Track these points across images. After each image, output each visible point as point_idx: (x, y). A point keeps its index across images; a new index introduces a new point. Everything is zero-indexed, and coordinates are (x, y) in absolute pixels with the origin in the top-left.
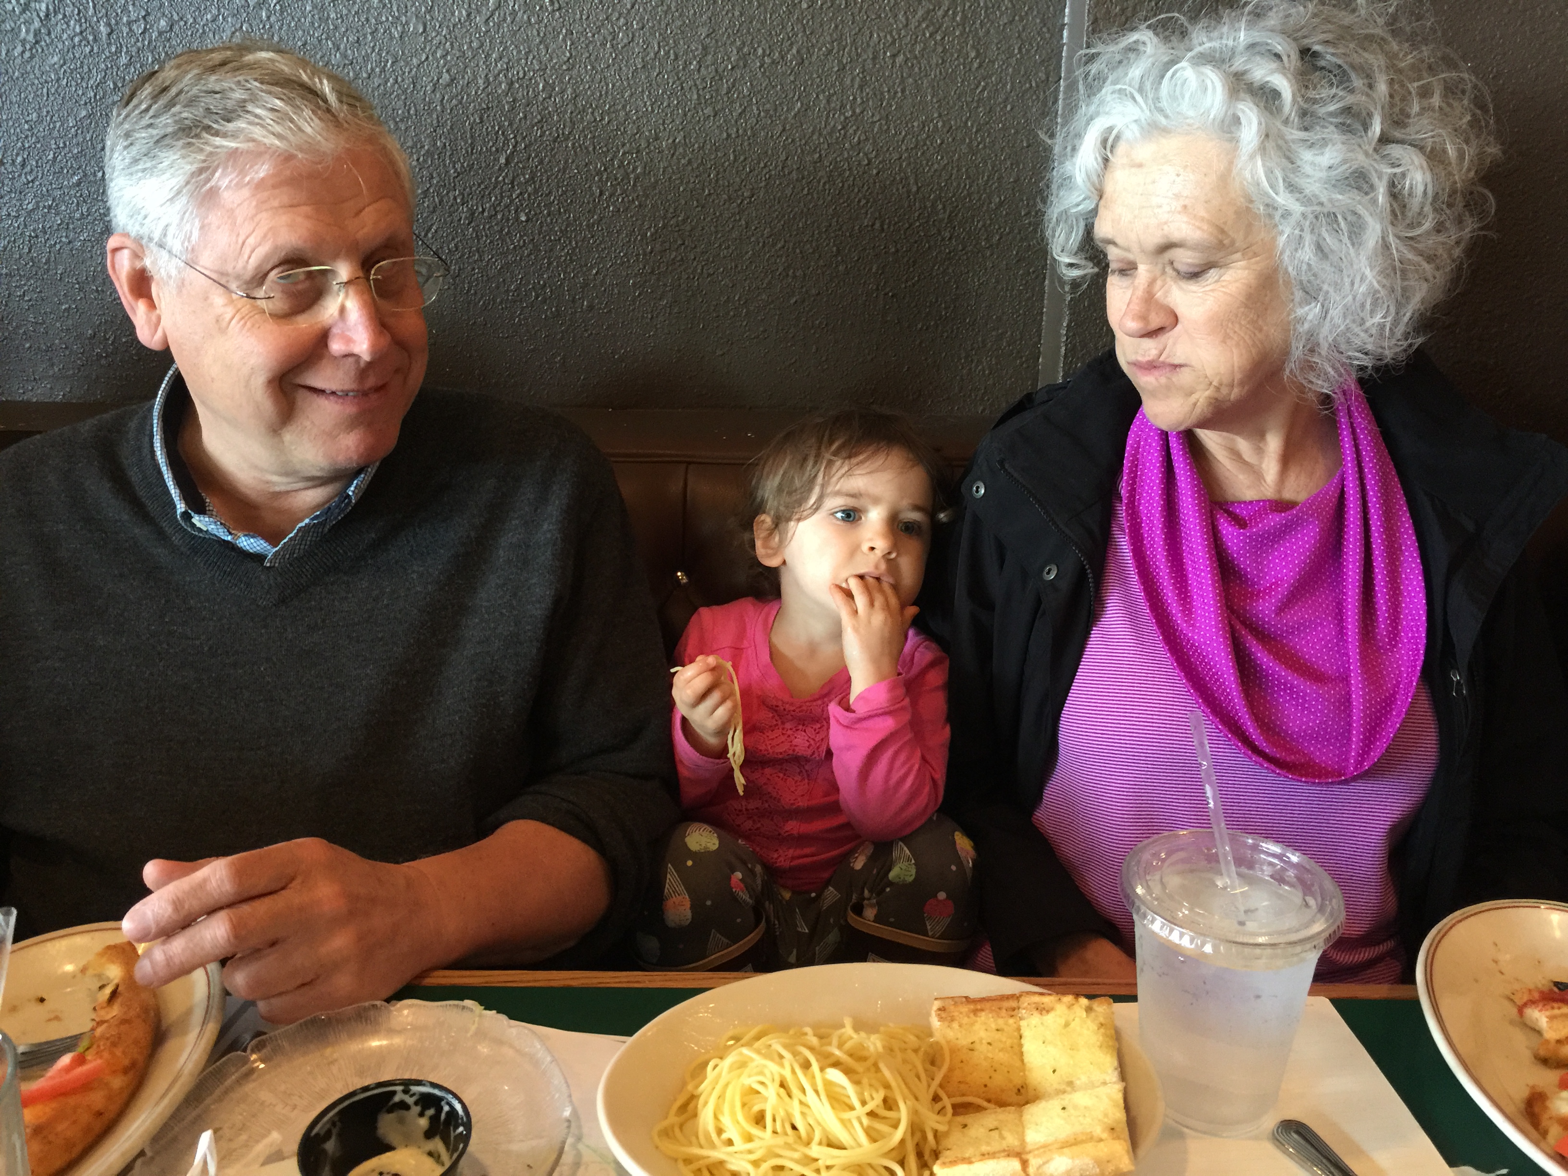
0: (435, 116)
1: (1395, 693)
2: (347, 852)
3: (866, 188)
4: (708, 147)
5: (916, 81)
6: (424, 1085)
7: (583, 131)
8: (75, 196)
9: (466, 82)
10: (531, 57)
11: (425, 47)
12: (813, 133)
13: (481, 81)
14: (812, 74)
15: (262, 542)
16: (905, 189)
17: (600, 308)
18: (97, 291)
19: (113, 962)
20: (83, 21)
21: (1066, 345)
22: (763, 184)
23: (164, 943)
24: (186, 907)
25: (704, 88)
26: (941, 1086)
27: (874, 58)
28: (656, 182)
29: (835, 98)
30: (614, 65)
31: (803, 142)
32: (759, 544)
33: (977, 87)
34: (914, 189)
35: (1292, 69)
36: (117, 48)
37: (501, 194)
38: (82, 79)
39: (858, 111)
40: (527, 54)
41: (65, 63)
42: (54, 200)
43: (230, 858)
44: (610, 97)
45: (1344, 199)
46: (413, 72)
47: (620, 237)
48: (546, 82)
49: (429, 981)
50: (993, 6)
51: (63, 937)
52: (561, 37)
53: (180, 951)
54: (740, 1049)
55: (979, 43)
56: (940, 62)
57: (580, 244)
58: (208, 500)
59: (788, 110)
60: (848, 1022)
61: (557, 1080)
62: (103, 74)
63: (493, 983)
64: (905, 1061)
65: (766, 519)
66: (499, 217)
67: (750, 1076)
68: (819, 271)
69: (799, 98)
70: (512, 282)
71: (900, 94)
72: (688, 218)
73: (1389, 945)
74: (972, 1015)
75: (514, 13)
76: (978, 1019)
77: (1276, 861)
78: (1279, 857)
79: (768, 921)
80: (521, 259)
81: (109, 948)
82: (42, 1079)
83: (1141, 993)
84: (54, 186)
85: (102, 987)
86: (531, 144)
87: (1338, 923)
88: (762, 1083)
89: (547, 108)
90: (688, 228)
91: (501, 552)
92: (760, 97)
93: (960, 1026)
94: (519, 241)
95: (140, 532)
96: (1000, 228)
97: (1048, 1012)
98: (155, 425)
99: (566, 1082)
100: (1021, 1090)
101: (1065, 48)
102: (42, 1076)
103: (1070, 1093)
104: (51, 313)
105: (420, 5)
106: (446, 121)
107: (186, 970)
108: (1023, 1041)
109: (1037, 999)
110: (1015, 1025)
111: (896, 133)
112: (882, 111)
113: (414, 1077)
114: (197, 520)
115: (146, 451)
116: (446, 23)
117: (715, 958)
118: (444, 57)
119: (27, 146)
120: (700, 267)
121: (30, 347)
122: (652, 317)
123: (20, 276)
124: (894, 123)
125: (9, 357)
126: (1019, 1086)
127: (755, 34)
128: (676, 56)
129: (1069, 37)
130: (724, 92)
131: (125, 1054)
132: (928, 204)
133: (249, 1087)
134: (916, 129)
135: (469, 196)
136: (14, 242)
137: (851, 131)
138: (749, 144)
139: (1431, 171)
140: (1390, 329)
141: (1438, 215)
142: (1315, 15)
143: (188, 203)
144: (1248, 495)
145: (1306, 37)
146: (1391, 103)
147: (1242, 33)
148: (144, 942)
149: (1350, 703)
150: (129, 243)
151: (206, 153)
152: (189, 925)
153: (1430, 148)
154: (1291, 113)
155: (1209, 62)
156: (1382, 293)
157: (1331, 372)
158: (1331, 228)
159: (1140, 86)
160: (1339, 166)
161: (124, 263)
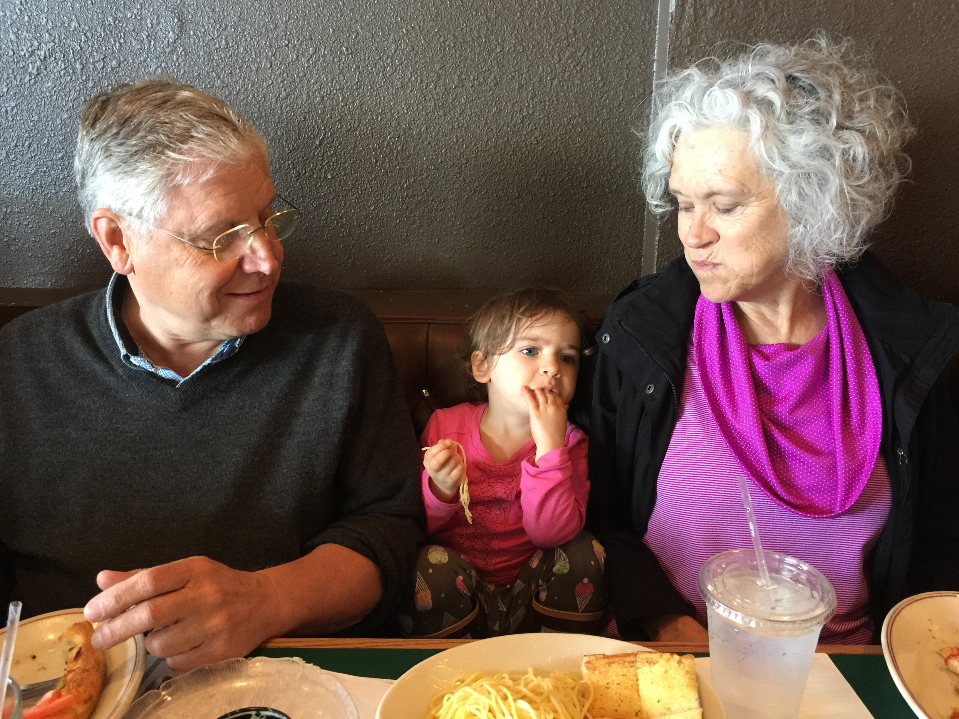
0: (277, 117)
1: (864, 462)
2: (221, 565)
3: (536, 157)
4: (441, 134)
5: (565, 94)
6: (269, 711)
7: (366, 125)
8: (60, 165)
9: (296, 96)
10: (334, 82)
11: (271, 76)
12: (504, 125)
13: (304, 96)
14: (503, 91)
15: (173, 372)
16: (559, 158)
17: (376, 230)
18: (72, 222)
19: (78, 634)
20: (66, 61)
21: (658, 252)
22: (474, 156)
23: (109, 622)
24: (123, 599)
25: (438, 99)
26: (588, 711)
27: (540, 81)
28: (410, 155)
29: (517, 105)
30: (384, 86)
31: (498, 131)
32: (474, 368)
33: (602, 97)
34: (565, 158)
35: (781, 88)
36: (87, 77)
37: (316, 163)
38: (66, 96)
39: (530, 112)
40: (332, 80)
41: (55, 87)
42: (47, 167)
43: (150, 569)
44: (382, 105)
45: (818, 163)
46: (264, 91)
47: (388, 188)
48: (344, 97)
49: (271, 645)
50: (611, 50)
51: (48, 617)
52: (353, 69)
53: (119, 627)
54: (463, 688)
55: (603, 72)
56: (580, 83)
57: (364, 192)
58: (140, 347)
59: (488, 112)
60: (530, 670)
61: (351, 708)
62: (78, 93)
63: (311, 646)
64: (566, 695)
65: (479, 354)
66: (315, 176)
67: (470, 705)
68: (508, 207)
69: (495, 104)
70: (323, 215)
71: (556, 102)
72: (429, 176)
73: (864, 620)
74: (607, 666)
75: (324, 56)
76: (611, 668)
77: (793, 569)
78: (795, 566)
79: (481, 606)
80: (328, 201)
81: (76, 624)
82: (34, 707)
83: (712, 650)
84: (47, 159)
85: (71, 649)
86: (334, 133)
87: (833, 608)
88: (478, 710)
89: (344, 112)
90: (429, 182)
91: (316, 379)
92: (471, 104)
93: (600, 673)
94: (327, 191)
95: (99, 368)
96: (617, 181)
97: (654, 664)
98: (107, 303)
99: (356, 709)
100: (639, 714)
101: (655, 74)
102: (34, 705)
103: (669, 715)
104: (44, 235)
105: (268, 52)
106: (284, 120)
107: (123, 639)
108: (639, 682)
109: (647, 655)
110: (634, 673)
111: (554, 125)
112: (545, 112)
113: (262, 705)
114: (133, 359)
115: (102, 318)
116: (284, 62)
117: (447, 629)
118: (282, 82)
119: (31, 135)
120: (436, 205)
121: (31, 255)
122: (407, 235)
123: (26, 213)
124: (552, 119)
125: (19, 261)
126: (637, 711)
127: (468, 67)
128: (422, 81)
129: (657, 68)
130: (451, 101)
131: (85, 691)
132: (573, 167)
133: (161, 712)
134: (565, 123)
135: (297, 164)
136: (23, 192)
137: (527, 124)
138: (466, 132)
139: (868, 146)
140: (846, 241)
141: (873, 172)
142: (796, 55)
143: (160, 194)
144: (771, 340)
145: (790, 68)
146: (842, 106)
147: (750, 67)
148: (97, 622)
149: (836, 469)
150: (109, 215)
151: (170, 164)
152: (125, 611)
153: (867, 133)
154: (781, 114)
155: (730, 86)
156: (840, 220)
157: (812, 267)
158: (807, 182)
159: (691, 101)
160: (811, 144)
161: (103, 225)
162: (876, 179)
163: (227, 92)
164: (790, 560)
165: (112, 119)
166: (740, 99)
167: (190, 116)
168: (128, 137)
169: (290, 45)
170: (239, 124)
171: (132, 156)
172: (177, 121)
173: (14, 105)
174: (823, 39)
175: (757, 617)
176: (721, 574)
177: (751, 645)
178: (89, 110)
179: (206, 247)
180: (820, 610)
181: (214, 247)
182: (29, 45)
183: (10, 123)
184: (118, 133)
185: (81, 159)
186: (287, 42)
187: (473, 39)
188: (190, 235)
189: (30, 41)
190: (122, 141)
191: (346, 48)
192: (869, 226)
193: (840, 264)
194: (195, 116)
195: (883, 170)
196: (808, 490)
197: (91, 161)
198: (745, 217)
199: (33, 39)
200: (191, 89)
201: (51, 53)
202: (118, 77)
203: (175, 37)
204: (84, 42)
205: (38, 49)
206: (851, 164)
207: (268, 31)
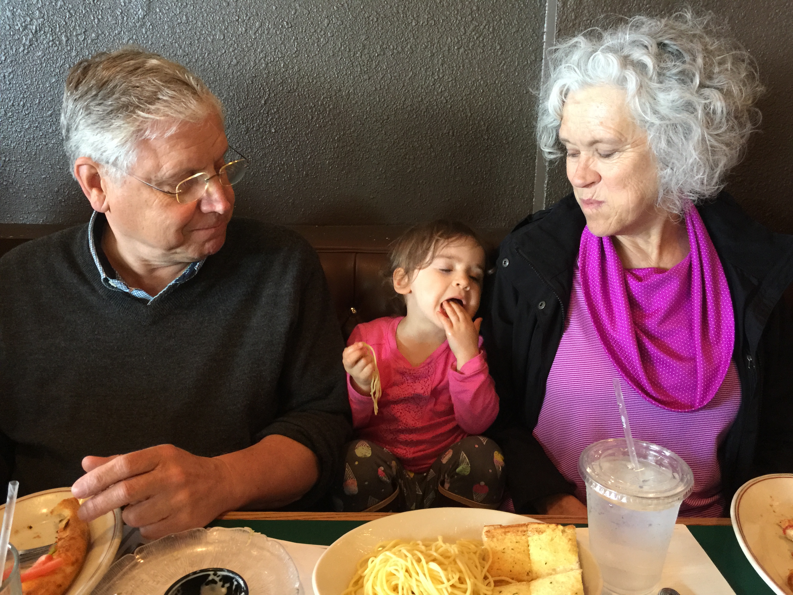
0: (229, 80)
1: (720, 366)
2: (185, 451)
3: (445, 114)
4: (366, 94)
5: (470, 61)
6: (224, 571)
7: (303, 87)
8: (49, 121)
9: (245, 63)
10: (277, 51)
11: (224, 46)
12: (418, 87)
13: (252, 63)
14: (418, 58)
15: (144, 293)
16: (465, 115)
17: (312, 175)
18: (60, 168)
19: (67, 508)
20: (54, 34)
21: (547, 192)
22: (393, 113)
24: (104, 480)
25: (363, 66)
26: (488, 571)
27: (449, 50)
28: (340, 112)
29: (429, 70)
30: (318, 54)
31: (413, 91)
32: (395, 283)
33: (500, 64)
34: (470, 115)
35: (653, 53)
36: (71, 48)
37: (262, 119)
38: (53, 63)
39: (441, 76)
40: (275, 49)
41: (44, 56)
42: (39, 123)
43: (125, 455)
44: (317, 70)
45: (684, 116)
46: (218, 59)
47: (322, 140)
48: (285, 63)
49: (226, 517)
50: (508, 23)
52: (292, 40)
53: (101, 502)
54: (385, 553)
55: (501, 42)
56: (482, 51)
57: (302, 143)
58: (117, 272)
59: (405, 76)
60: (440, 538)
61: (292, 568)
62: (64, 61)
63: (259, 518)
64: (469, 559)
66: (261, 130)
67: (390, 566)
68: (422, 156)
69: (411, 69)
70: (268, 163)
71: (462, 68)
72: (356, 130)
73: (717, 497)
74: (503, 535)
75: (268, 29)
76: (507, 536)
77: (657, 454)
78: (659, 452)
79: (401, 489)
80: (272, 151)
81: (65, 501)
82: (30, 568)
84: (39, 116)
85: (61, 521)
86: (277, 94)
87: (690, 487)
88: (397, 570)
89: (285, 76)
90: (356, 135)
91: (263, 299)
92: (391, 70)
93: (498, 540)
94: (271, 142)
95: (83, 289)
96: (513, 134)
97: (542, 533)
98: (89, 235)
99: (297, 569)
100: (530, 574)
101: (545, 44)
102: (31, 567)
103: (554, 575)
104: (37, 180)
105: (222, 25)
106: (235, 83)
107: (104, 512)
108: (530, 548)
109: (536, 526)
110: (525, 540)
111: (460, 87)
112: (453, 76)
113: (219, 567)
114: (111, 282)
115: (85, 248)
116: (235, 34)
117: (372, 508)
118: (234, 51)
119: (25, 96)
120: (362, 154)
121: (26, 197)
122: (338, 180)
123: (21, 161)
124: (459, 82)
125: (16, 202)
126: (528, 571)
127: (389, 39)
128: (350, 50)
129: (546, 39)
130: (374, 67)
131: (73, 555)
132: (476, 122)
133: (135, 572)
134: (470, 85)
135: (246, 120)
136: (19, 144)
137: (437, 86)
138: (386, 93)
139: (725, 101)
140: (707, 181)
141: (729, 123)
142: (666, 25)
143: (131, 146)
144: (643, 265)
145: (660, 37)
146: (704, 68)
147: (628, 36)
148: (83, 498)
149: (696, 371)
150: (90, 163)
151: (140, 121)
152: (105, 489)
153: (725, 90)
154: (652, 75)
155: (611, 51)
156: (701, 163)
157: (678, 203)
158: (674, 131)
159: (578, 64)
160: (677, 101)
161: (85, 171)
162: (732, 129)
163: (187, 60)
164: (655, 447)
165: (92, 82)
166: (619, 61)
167: (156, 81)
168: (105, 98)
169: (240, 20)
170: (198, 88)
171: (108, 114)
172: (146, 85)
173: (11, 71)
174: (689, 13)
175: (627, 494)
176: (599, 458)
177: (623, 518)
178: (73, 74)
179: (170, 191)
180: (680, 489)
181: (177, 191)
182: (23, 20)
183: (7, 86)
184: (96, 95)
185: (66, 116)
186: (237, 18)
187: (392, 14)
188: (157, 180)
189: (24, 17)
190: (101, 102)
191: (287, 22)
192: (726, 168)
193: (702, 200)
194: (161, 81)
195: (738, 121)
196: (672, 389)
197: (74, 117)
198: (621, 160)
199: (26, 16)
200: (159, 57)
201: (41, 28)
202: (97, 47)
203: (144, 13)
204: (68, 18)
205: (30, 24)
206: (712, 116)
207: (221, 9)
